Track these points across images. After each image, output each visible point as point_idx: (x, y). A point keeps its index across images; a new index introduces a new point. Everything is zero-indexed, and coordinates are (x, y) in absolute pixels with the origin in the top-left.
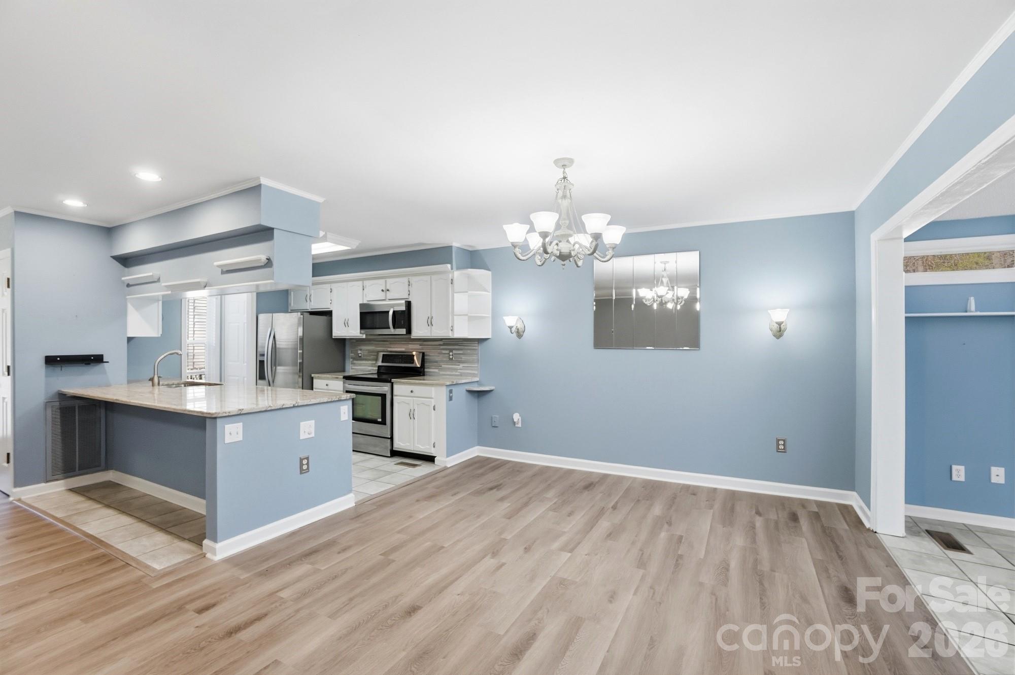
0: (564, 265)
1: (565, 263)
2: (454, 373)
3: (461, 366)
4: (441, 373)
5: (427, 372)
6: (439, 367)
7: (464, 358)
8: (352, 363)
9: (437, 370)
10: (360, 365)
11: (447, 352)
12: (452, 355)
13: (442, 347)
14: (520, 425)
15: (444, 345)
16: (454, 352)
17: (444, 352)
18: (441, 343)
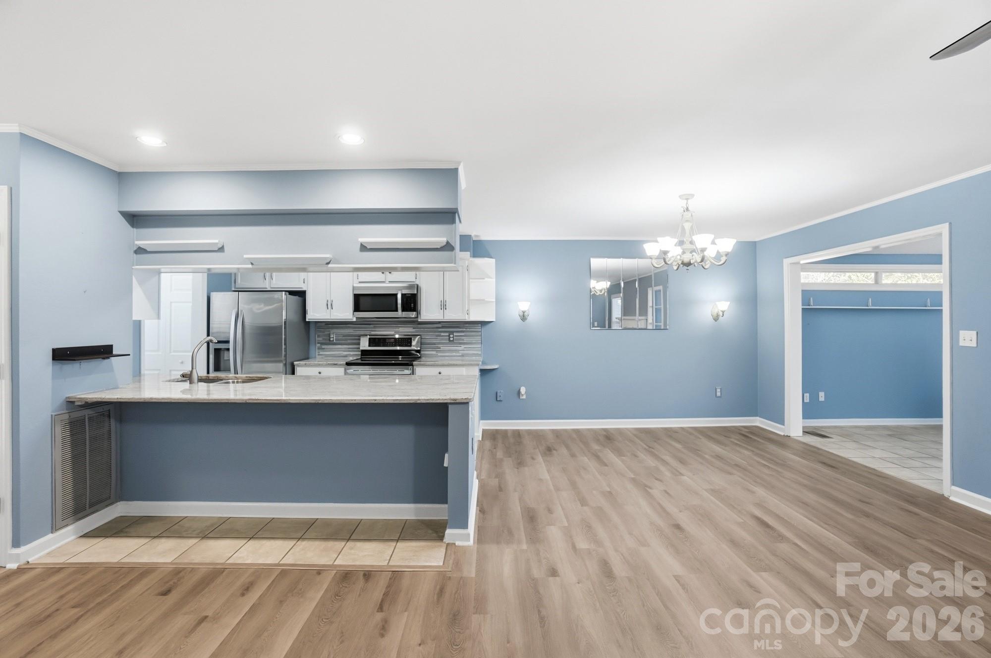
0: (687, 269)
1: (688, 268)
2: (454, 354)
3: (463, 347)
4: (439, 354)
5: (425, 354)
6: (437, 349)
7: (466, 340)
8: (319, 348)
9: (434, 353)
10: (331, 350)
11: (447, 334)
12: (453, 337)
13: (440, 330)
14: (524, 397)
15: (443, 327)
16: (455, 334)
17: (442, 334)
18: (440, 325)
